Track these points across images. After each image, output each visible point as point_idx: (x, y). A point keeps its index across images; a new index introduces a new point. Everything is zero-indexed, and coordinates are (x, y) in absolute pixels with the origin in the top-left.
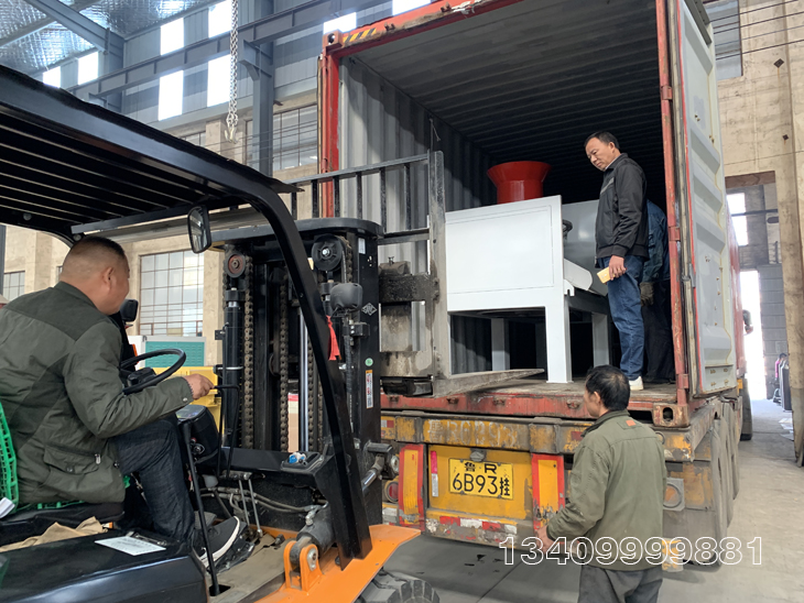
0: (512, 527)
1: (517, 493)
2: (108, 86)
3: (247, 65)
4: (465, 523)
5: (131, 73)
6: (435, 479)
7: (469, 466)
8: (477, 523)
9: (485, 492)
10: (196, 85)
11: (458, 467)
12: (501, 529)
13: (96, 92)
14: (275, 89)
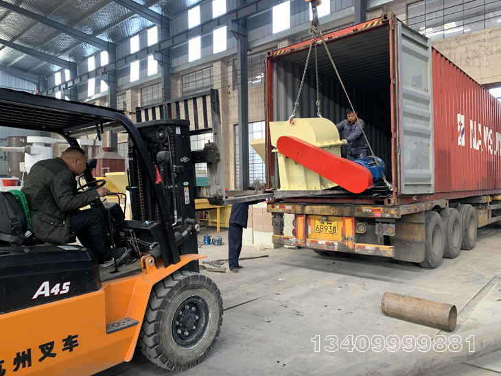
0: (336, 244)
1: (339, 231)
2: (164, 46)
3: (234, 32)
4: (320, 242)
5: (175, 38)
6: (310, 228)
7: (322, 223)
8: (324, 242)
9: (327, 232)
10: (207, 42)
11: (318, 223)
12: (333, 244)
13: (158, 50)
14: (248, 43)
